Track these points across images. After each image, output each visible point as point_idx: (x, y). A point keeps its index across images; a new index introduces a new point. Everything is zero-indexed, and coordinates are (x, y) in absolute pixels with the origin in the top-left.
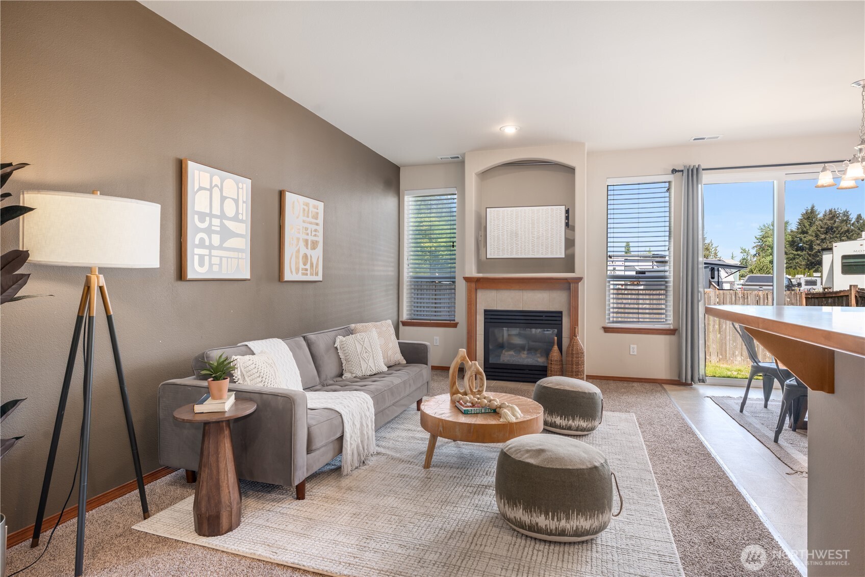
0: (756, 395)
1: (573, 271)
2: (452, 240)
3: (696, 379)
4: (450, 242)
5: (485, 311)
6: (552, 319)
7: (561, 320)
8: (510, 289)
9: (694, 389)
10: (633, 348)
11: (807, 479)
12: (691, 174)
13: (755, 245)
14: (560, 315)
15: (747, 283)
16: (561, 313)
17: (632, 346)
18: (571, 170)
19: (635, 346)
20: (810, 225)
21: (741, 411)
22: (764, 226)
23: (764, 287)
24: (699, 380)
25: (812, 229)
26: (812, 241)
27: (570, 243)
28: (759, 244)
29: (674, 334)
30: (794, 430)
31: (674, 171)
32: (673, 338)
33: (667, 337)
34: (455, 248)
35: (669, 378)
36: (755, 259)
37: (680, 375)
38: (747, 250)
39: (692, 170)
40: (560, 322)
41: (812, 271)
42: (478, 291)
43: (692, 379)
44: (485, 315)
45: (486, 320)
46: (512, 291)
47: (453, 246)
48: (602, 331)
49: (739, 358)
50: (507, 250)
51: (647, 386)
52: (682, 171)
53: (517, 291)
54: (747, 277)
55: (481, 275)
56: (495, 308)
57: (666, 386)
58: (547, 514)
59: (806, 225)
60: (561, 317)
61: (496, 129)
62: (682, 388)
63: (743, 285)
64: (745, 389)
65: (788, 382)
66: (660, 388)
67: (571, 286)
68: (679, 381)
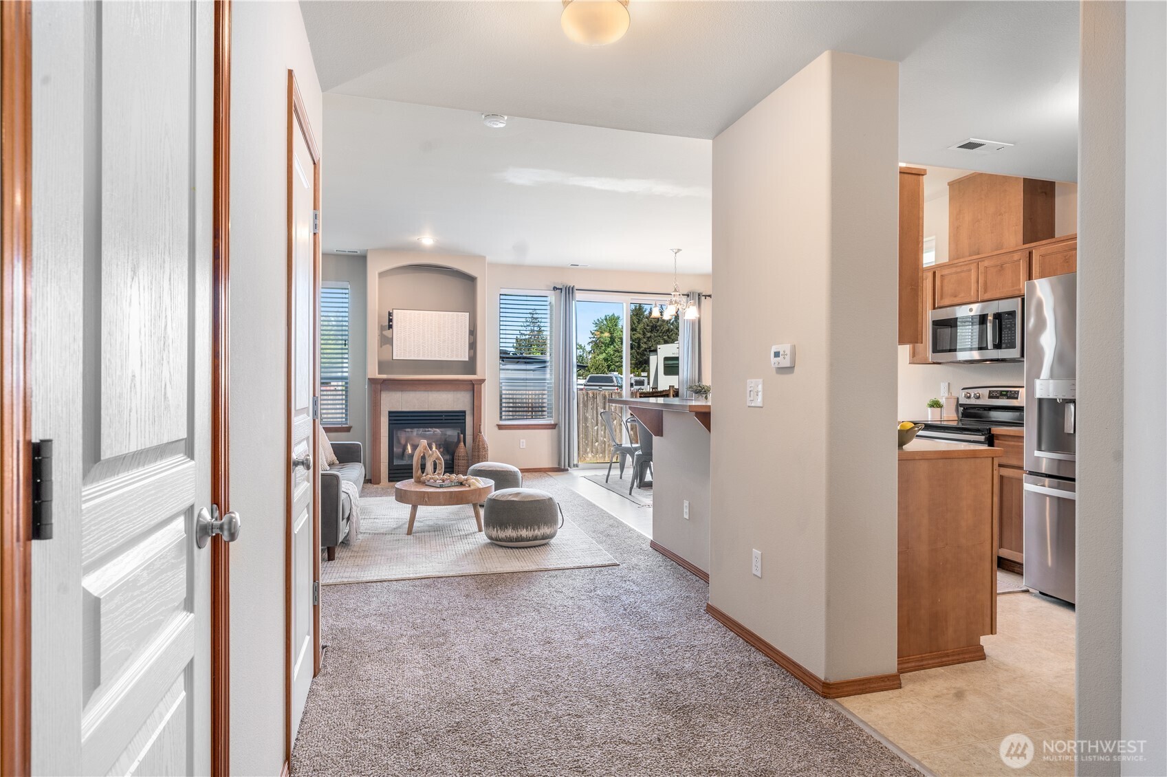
0: (615, 472)
1: (474, 373)
2: (344, 337)
3: (572, 465)
4: (342, 340)
5: (390, 412)
6: (454, 419)
7: (465, 419)
8: (415, 391)
9: (570, 473)
10: (523, 442)
11: (651, 509)
12: (567, 292)
13: (590, 341)
14: (464, 414)
15: (588, 384)
16: (465, 412)
17: (521, 440)
18: (471, 280)
19: (524, 441)
20: (639, 323)
21: (607, 482)
22: (598, 320)
23: (603, 388)
24: (574, 465)
25: (640, 326)
26: (639, 339)
27: (473, 346)
28: (594, 339)
29: (555, 428)
30: (639, 488)
31: (555, 289)
32: (555, 431)
33: (550, 431)
34: (347, 347)
35: (550, 466)
36: (590, 356)
37: (559, 463)
38: (583, 346)
39: (569, 288)
40: (463, 421)
41: (640, 370)
42: (382, 392)
43: (569, 466)
44: (389, 416)
45: (391, 422)
46: (417, 392)
47: (345, 344)
48: (496, 428)
49: (590, 455)
50: (414, 351)
51: (536, 474)
52: (561, 289)
53: (422, 392)
54: (588, 378)
55: (384, 376)
56: (400, 410)
57: (550, 473)
58: (527, 528)
59: (635, 322)
60: (465, 416)
61: (414, 238)
62: (561, 473)
63: (585, 385)
64: (608, 470)
65: (637, 453)
66: (545, 475)
67: (474, 388)
68: (559, 468)
